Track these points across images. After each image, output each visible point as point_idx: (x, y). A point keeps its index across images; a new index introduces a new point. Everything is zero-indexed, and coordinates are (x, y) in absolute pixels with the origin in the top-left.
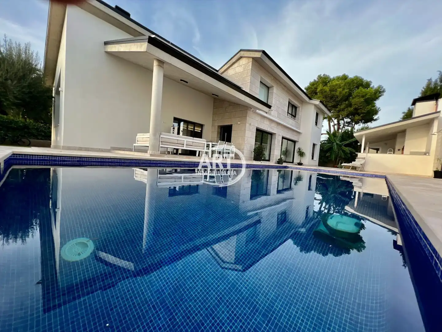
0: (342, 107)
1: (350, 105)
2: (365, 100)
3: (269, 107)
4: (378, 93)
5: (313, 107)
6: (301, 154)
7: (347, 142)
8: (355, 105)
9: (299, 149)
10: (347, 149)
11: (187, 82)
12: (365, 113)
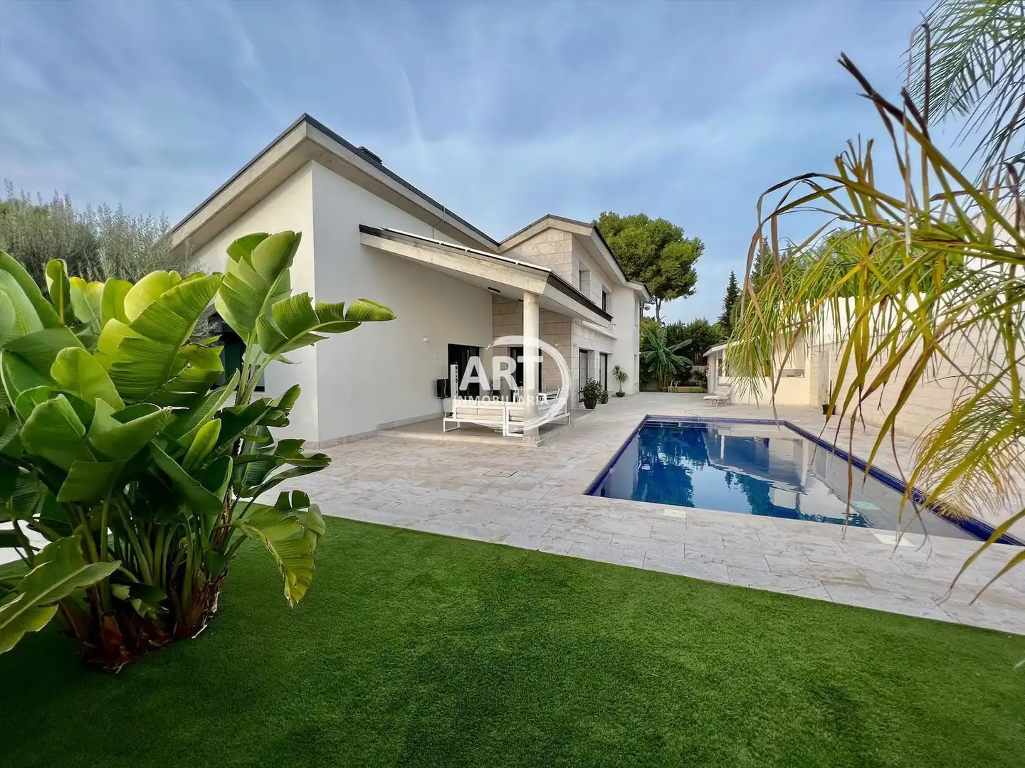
0: (648, 275)
1: (658, 272)
2: (680, 264)
3: (609, 318)
4: (697, 249)
5: (631, 294)
6: (622, 377)
7: (678, 347)
8: (667, 271)
9: (617, 368)
10: (680, 359)
11: (500, 292)
12: (681, 286)
